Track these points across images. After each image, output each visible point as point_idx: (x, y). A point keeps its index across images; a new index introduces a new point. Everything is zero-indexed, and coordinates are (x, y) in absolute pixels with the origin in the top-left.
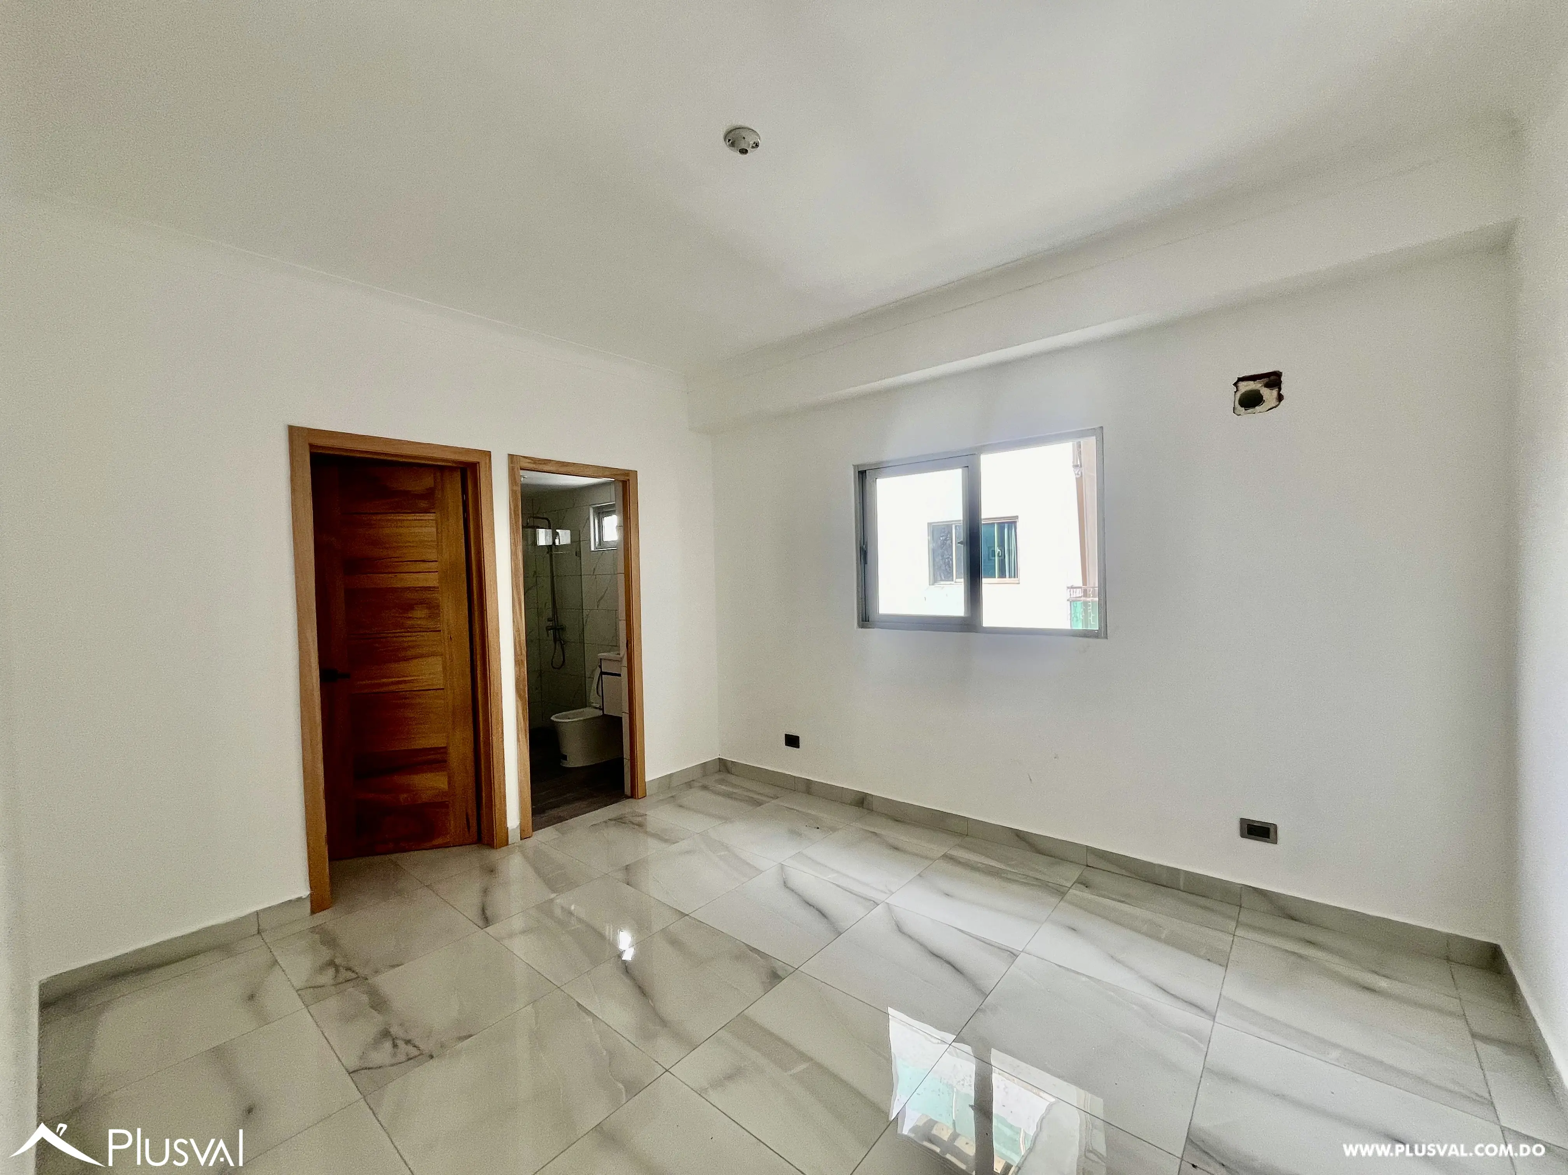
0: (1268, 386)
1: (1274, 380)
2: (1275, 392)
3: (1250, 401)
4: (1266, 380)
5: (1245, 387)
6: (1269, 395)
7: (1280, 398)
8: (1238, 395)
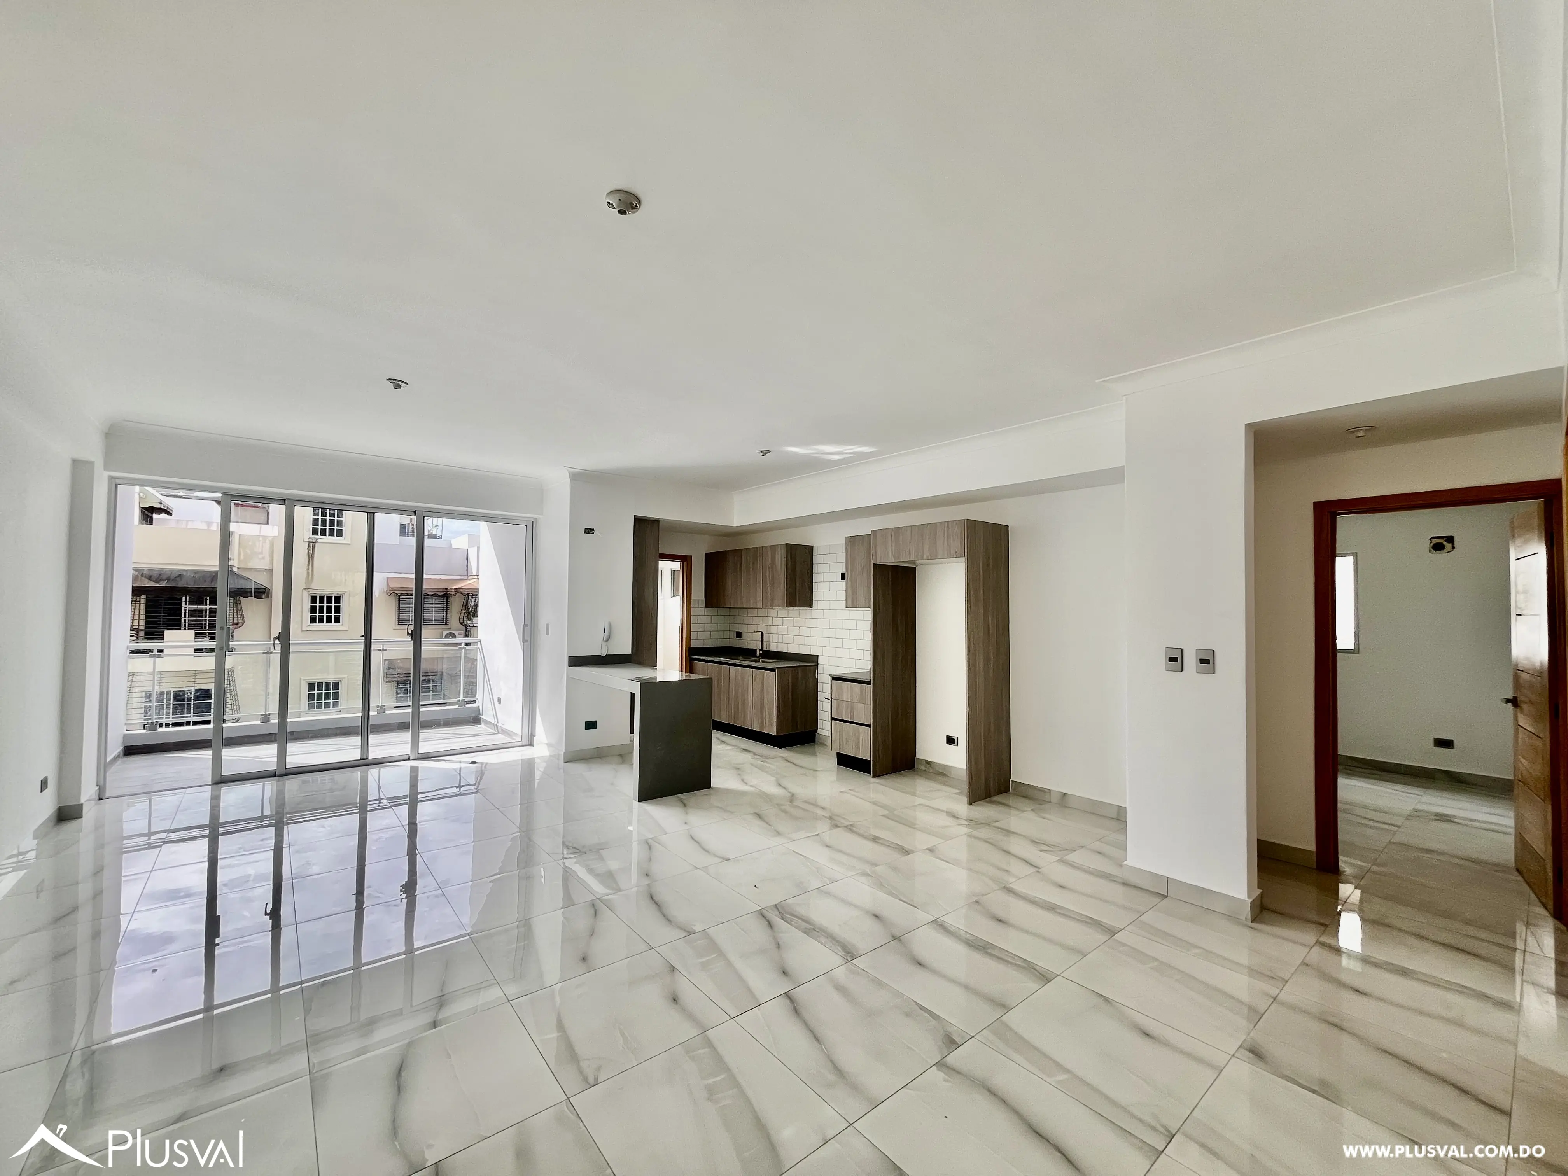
0: (1446, 541)
1: (1450, 540)
2: (1451, 545)
3: (1438, 547)
4: (1445, 539)
5: (1435, 541)
6: (1448, 546)
7: (1453, 548)
8: (1432, 544)
